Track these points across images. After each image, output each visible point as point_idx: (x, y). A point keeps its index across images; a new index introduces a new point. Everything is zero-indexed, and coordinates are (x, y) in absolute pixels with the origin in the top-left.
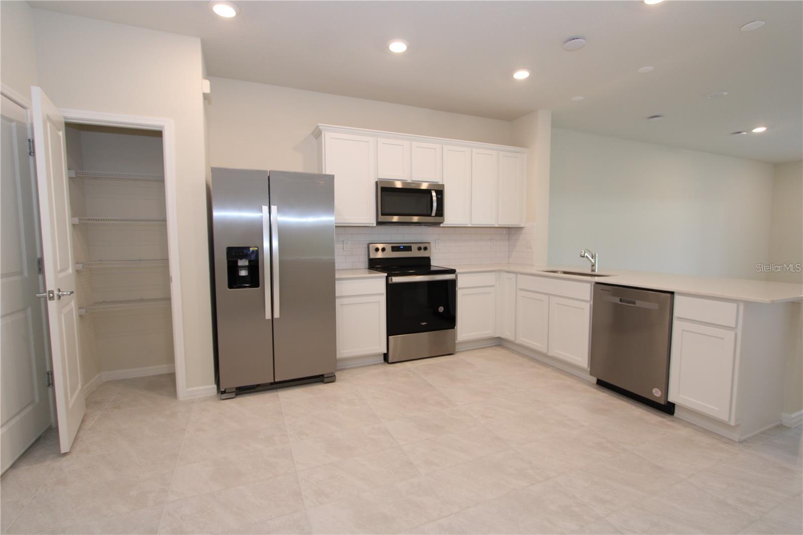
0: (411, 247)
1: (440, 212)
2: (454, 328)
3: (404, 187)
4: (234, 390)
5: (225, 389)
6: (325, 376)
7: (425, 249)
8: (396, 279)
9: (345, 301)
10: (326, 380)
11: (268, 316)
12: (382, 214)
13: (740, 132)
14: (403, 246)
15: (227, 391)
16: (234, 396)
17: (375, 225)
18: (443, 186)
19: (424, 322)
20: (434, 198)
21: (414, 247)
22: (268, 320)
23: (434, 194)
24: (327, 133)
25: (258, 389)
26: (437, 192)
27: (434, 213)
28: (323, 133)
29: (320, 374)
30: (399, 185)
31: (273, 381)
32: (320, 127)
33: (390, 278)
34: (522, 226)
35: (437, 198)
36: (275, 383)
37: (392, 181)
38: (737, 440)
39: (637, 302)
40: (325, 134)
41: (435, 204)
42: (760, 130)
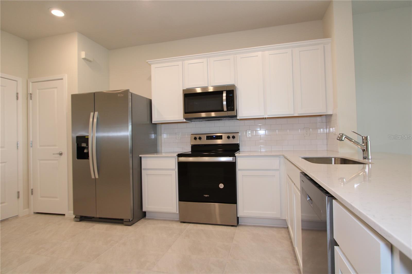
0: (222, 136)
1: (232, 108)
2: (235, 203)
7: (234, 137)
9: (149, 172)
11: (93, 176)
12: (186, 113)
14: (216, 136)
16: (79, 220)
17: (185, 121)
19: (206, 195)
20: (224, 97)
21: (224, 136)
23: (224, 94)
25: (93, 219)
26: (227, 91)
27: (225, 109)
30: (199, 90)
32: (149, 62)
37: (193, 89)
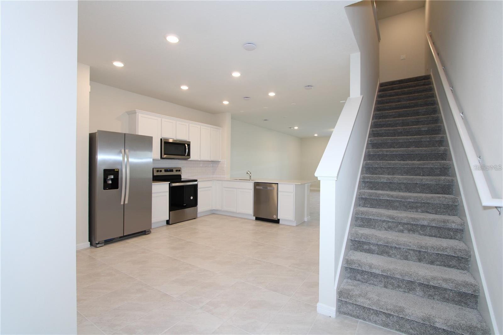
1: (189, 154)
2: (196, 206)
3: (173, 142)
4: (104, 242)
5: (99, 242)
6: (147, 231)
7: (180, 171)
8: (174, 185)
10: (147, 233)
11: (122, 203)
12: (165, 154)
13: (291, 128)
14: (170, 170)
15: (100, 243)
17: (160, 159)
18: (190, 142)
19: (185, 204)
20: (187, 147)
21: (174, 170)
22: (122, 205)
23: (186, 145)
24: (139, 114)
25: (114, 241)
26: (187, 144)
27: (186, 155)
28: (137, 114)
29: (143, 230)
30: (171, 141)
31: (123, 235)
32: (136, 111)
33: (171, 184)
34: (220, 160)
35: (188, 148)
36: (124, 236)
37: (168, 139)
38: (295, 226)
39: (268, 188)
40: (138, 115)
41: (187, 150)
42: (296, 128)
